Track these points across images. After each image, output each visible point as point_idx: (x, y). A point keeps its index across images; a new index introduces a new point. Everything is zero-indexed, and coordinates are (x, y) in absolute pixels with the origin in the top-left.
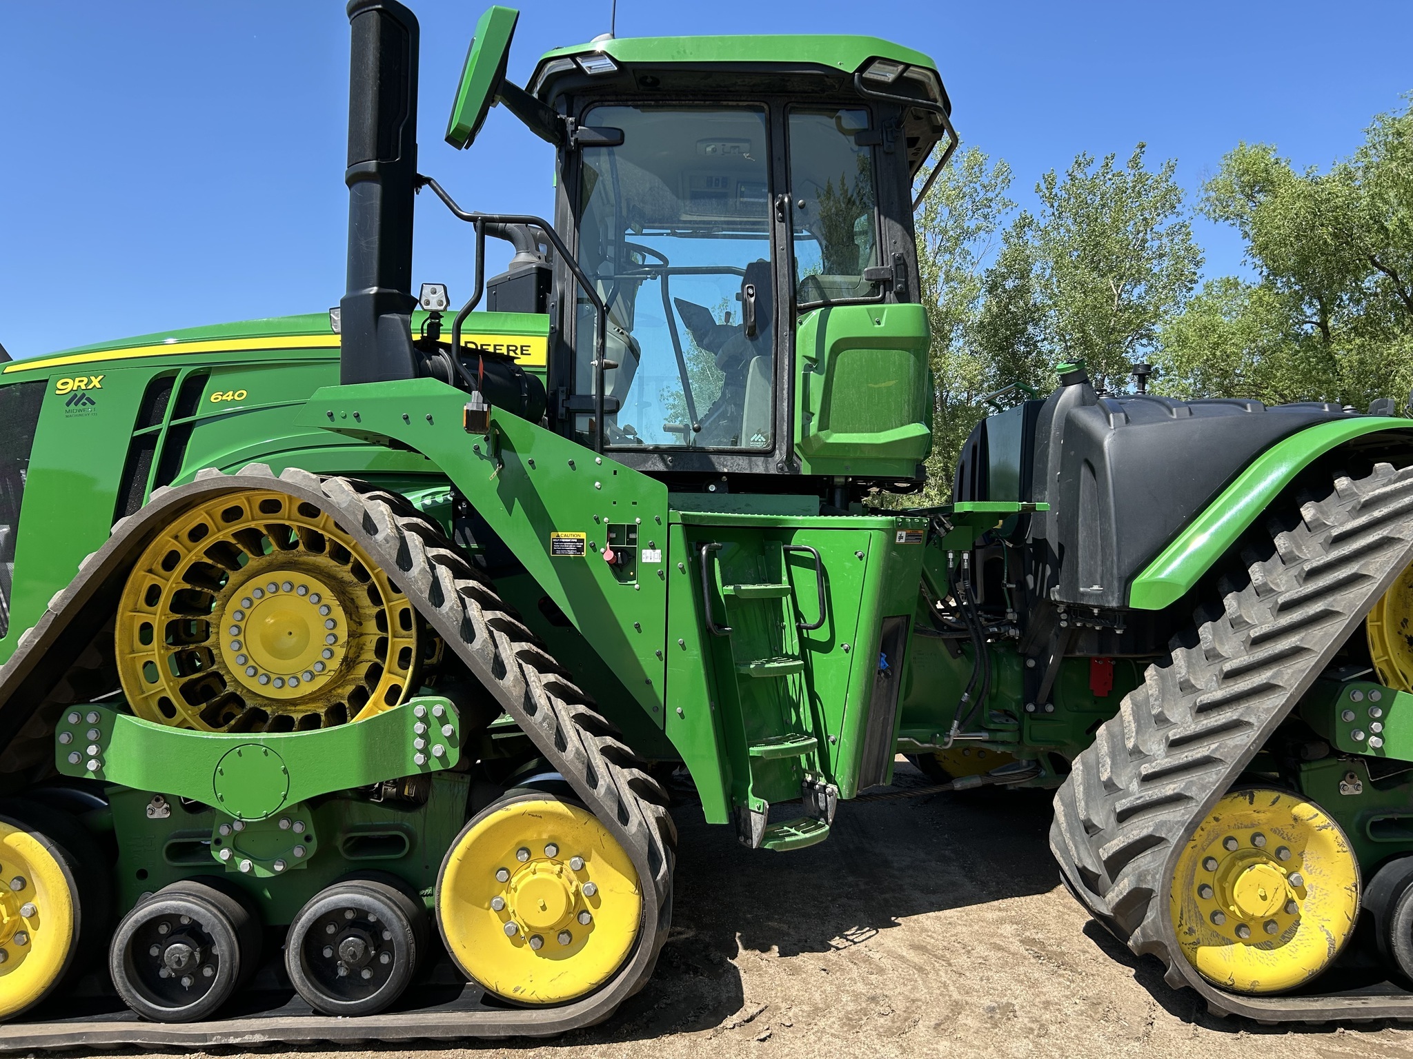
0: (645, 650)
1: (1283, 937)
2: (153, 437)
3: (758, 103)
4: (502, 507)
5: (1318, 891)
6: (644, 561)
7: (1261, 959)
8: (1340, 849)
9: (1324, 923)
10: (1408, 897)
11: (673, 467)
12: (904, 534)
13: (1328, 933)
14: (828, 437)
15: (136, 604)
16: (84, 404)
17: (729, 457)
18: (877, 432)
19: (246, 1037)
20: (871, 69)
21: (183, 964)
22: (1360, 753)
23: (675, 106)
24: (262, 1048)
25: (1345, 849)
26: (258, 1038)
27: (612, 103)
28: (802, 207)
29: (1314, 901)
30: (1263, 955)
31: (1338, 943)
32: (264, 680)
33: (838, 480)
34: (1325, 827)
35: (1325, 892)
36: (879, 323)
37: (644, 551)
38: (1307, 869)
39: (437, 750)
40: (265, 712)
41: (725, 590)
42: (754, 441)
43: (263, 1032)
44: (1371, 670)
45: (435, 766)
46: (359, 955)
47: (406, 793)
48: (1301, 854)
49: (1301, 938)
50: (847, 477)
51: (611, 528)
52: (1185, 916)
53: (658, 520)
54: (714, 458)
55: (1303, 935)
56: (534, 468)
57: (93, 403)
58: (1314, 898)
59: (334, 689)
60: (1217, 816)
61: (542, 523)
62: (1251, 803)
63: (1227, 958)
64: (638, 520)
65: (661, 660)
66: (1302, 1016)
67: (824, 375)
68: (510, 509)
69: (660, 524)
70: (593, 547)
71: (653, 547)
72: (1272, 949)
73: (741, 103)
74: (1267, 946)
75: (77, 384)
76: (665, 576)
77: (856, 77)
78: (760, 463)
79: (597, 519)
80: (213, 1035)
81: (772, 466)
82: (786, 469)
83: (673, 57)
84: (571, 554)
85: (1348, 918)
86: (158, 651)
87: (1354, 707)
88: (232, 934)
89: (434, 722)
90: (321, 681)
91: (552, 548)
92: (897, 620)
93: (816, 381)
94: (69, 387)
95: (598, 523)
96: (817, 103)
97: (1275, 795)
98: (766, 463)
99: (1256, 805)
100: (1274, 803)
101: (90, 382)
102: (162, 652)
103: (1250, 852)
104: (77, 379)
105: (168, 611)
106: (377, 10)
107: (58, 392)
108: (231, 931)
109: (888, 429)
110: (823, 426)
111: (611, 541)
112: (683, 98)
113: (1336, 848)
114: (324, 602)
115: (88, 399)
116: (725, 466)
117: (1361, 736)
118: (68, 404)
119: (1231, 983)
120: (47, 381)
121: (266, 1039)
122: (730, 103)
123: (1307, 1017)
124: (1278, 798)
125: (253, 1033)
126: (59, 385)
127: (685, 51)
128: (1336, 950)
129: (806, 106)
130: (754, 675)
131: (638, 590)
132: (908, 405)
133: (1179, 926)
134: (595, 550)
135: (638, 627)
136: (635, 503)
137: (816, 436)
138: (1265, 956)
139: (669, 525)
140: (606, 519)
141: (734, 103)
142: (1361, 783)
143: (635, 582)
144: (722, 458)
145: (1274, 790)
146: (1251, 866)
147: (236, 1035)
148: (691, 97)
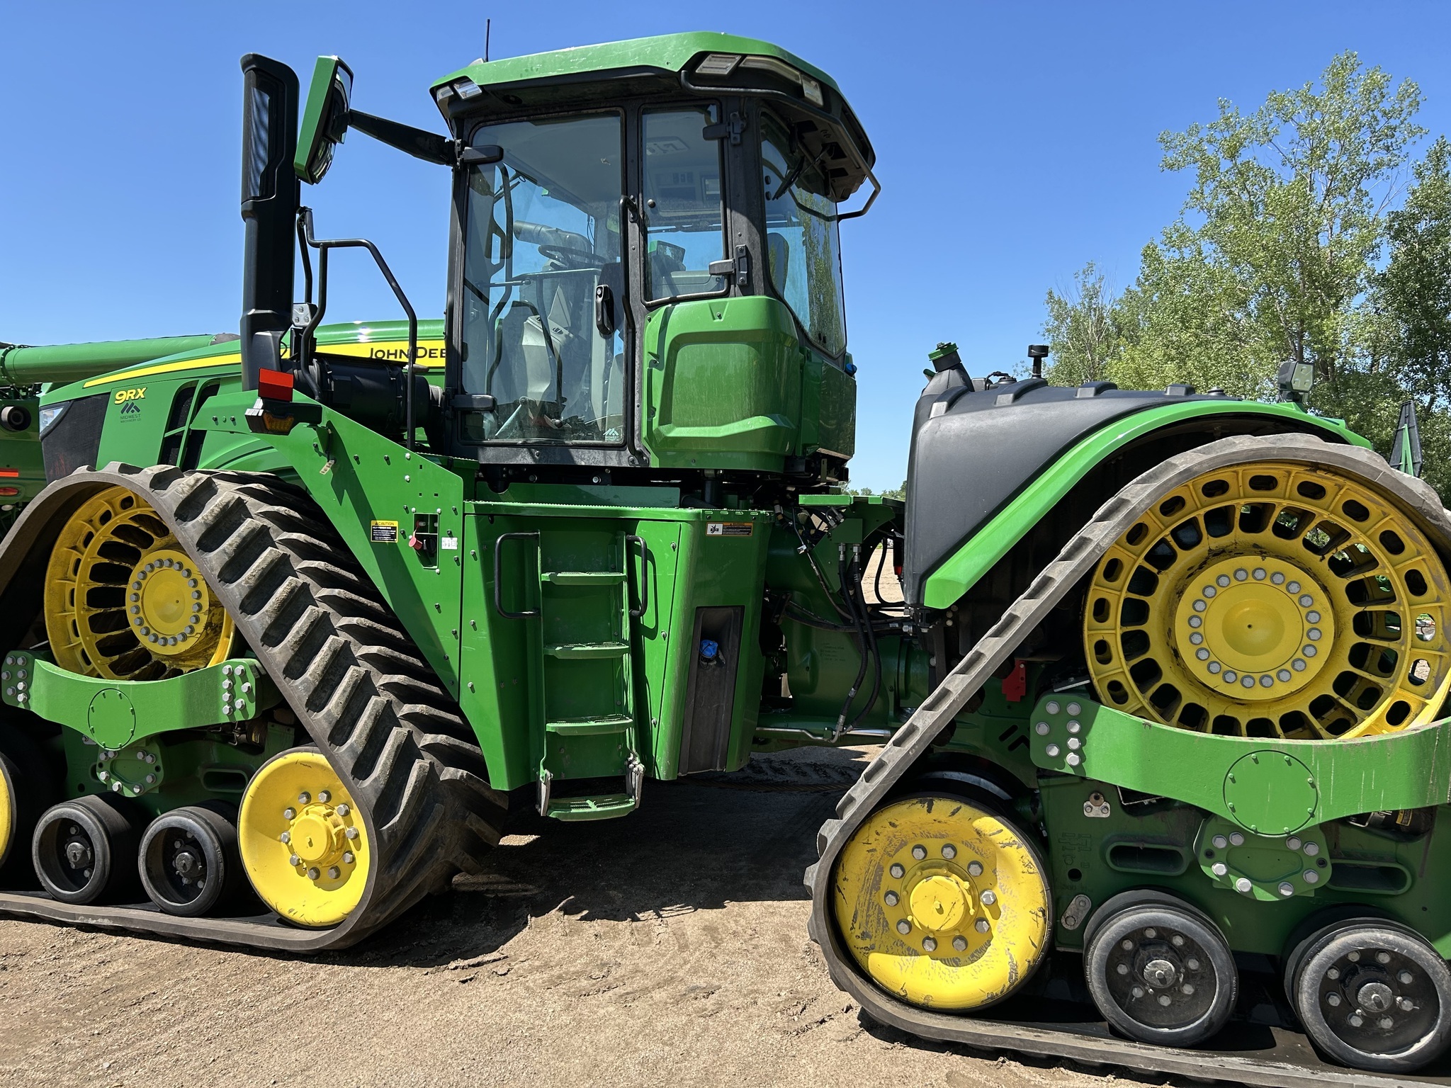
0: (443, 627)
1: (973, 956)
2: (179, 436)
3: (614, 109)
4: (335, 498)
5: (1009, 912)
6: (443, 548)
7: (943, 976)
8: (1025, 870)
9: (1011, 947)
10: (1106, 931)
11: (540, 459)
12: (720, 526)
13: (1011, 957)
14: (670, 431)
15: (66, 573)
16: (133, 411)
17: (586, 451)
18: (719, 425)
19: (99, 920)
20: (705, 63)
21: (78, 859)
22: (1056, 770)
23: (544, 119)
24: (111, 930)
25: (1031, 871)
26: (106, 922)
27: (493, 122)
28: (653, 205)
29: (1005, 922)
30: (947, 972)
31: (1022, 970)
32: (153, 638)
33: (710, 473)
34: (1010, 845)
35: (1014, 914)
36: (720, 317)
37: (443, 539)
38: (1001, 887)
39: (238, 703)
40: (164, 665)
41: (545, 577)
42: (608, 435)
43: (109, 918)
44: (1088, 682)
45: (239, 717)
46: (188, 867)
47: (253, 740)
48: (994, 871)
49: (988, 959)
50: (716, 471)
51: (419, 518)
52: (859, 919)
53: (455, 510)
54: (573, 452)
55: (990, 956)
56: (359, 463)
57: (138, 411)
58: (1006, 919)
59: (208, 648)
60: (893, 821)
61: (365, 513)
62: (929, 811)
63: (904, 968)
64: (439, 510)
65: (457, 638)
66: (957, 1037)
67: (664, 371)
68: (340, 500)
69: (456, 514)
70: (403, 534)
71: (450, 535)
72: (958, 966)
73: (599, 110)
74: (955, 962)
75: (129, 395)
76: (460, 562)
77: (682, 75)
78: (614, 457)
79: (406, 509)
80: (79, 915)
81: (623, 460)
82: (637, 463)
83: (521, 76)
84: (387, 540)
85: (1033, 944)
86: (79, 613)
87: (1048, 719)
88: (105, 839)
89: (238, 680)
90: (192, 641)
91: (371, 533)
92: (731, 611)
93: (659, 376)
94: (124, 398)
95: (408, 512)
96: (669, 102)
97: (955, 805)
98: (620, 456)
99: (934, 815)
100: (953, 814)
101: (137, 393)
102: (82, 612)
103: (940, 863)
104: (129, 391)
105: (88, 580)
106: (253, 69)
107: (117, 402)
108: (104, 836)
109: (729, 423)
110: (665, 420)
111: (418, 529)
112: (551, 111)
113: (1020, 868)
114: (193, 576)
115: (136, 407)
116: (582, 459)
117: (1054, 752)
118: (122, 412)
119: (904, 994)
120: (109, 393)
121: (111, 923)
122: (590, 111)
123: (963, 1038)
124: (958, 809)
125: (103, 917)
126: (117, 397)
127: (532, 70)
128: (1019, 975)
129: (658, 106)
130: (560, 657)
131: (439, 574)
132: (750, 398)
133: (851, 929)
134: (405, 537)
135: (438, 607)
136: (436, 495)
137: (657, 430)
138: (947, 973)
139: (464, 514)
140: (413, 509)
141: (593, 111)
142: (1108, 805)
143: (436, 567)
144: (580, 451)
145: (956, 800)
146: (928, 877)
147: (94, 917)
148: (558, 109)
